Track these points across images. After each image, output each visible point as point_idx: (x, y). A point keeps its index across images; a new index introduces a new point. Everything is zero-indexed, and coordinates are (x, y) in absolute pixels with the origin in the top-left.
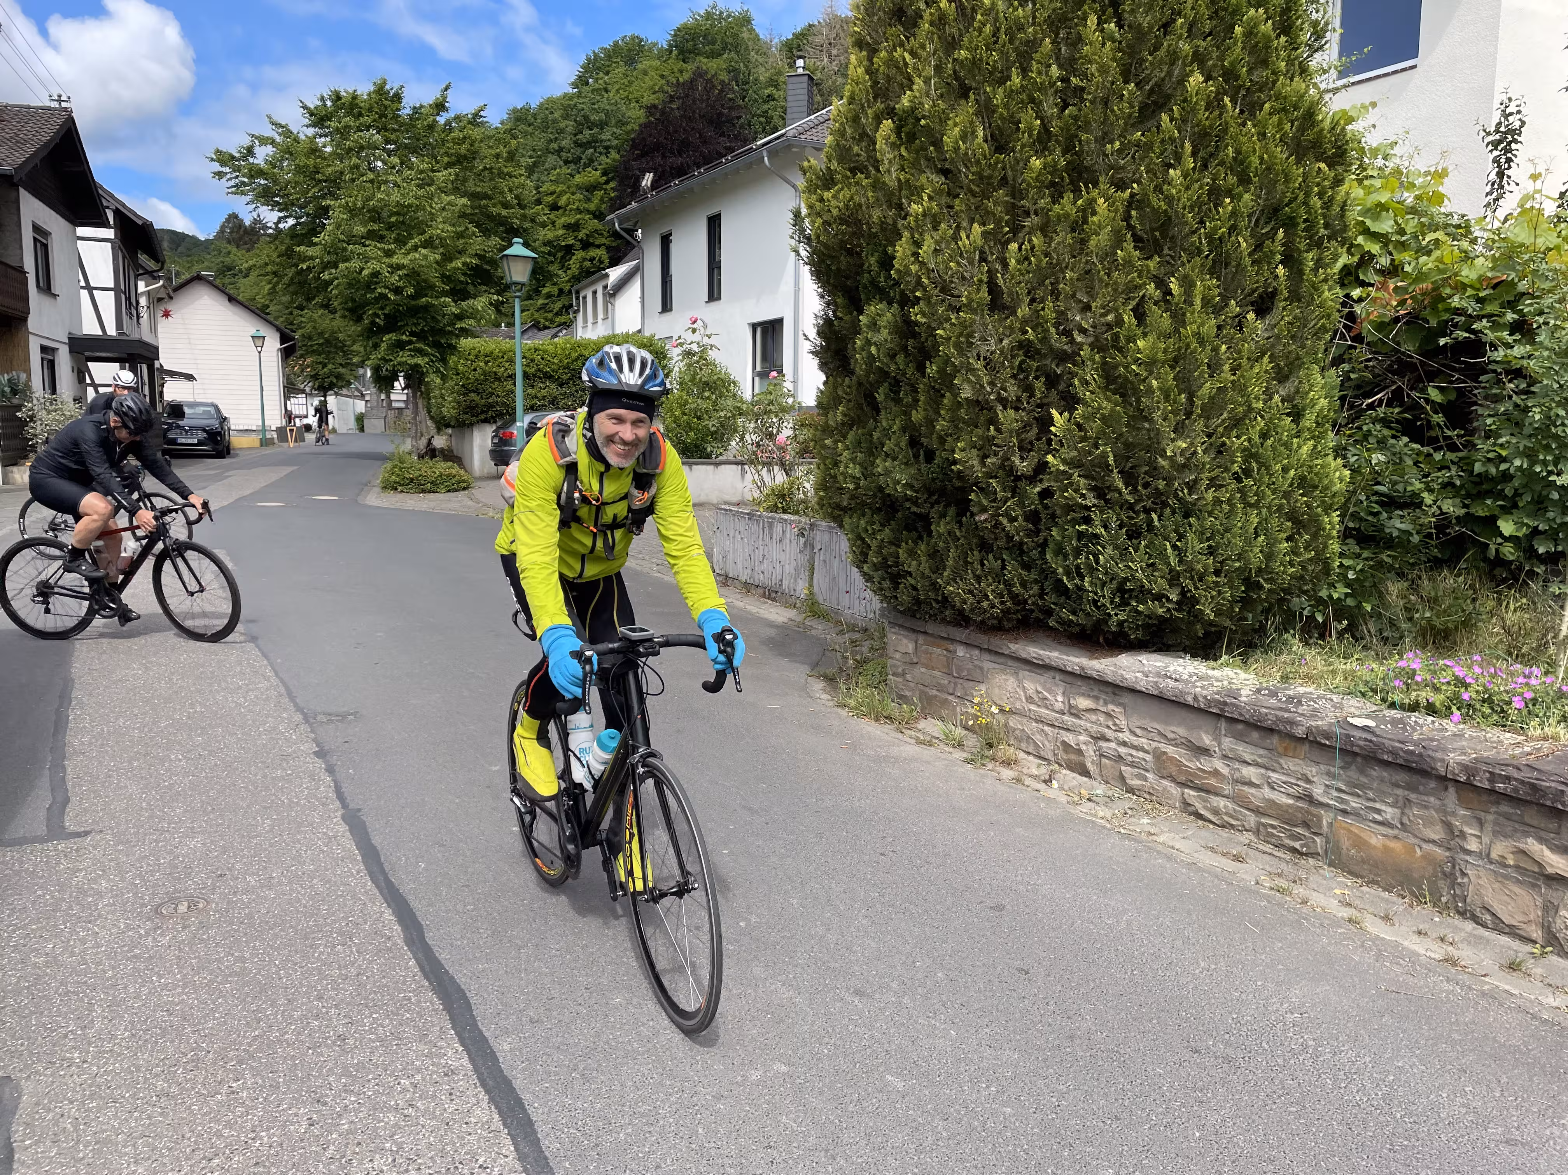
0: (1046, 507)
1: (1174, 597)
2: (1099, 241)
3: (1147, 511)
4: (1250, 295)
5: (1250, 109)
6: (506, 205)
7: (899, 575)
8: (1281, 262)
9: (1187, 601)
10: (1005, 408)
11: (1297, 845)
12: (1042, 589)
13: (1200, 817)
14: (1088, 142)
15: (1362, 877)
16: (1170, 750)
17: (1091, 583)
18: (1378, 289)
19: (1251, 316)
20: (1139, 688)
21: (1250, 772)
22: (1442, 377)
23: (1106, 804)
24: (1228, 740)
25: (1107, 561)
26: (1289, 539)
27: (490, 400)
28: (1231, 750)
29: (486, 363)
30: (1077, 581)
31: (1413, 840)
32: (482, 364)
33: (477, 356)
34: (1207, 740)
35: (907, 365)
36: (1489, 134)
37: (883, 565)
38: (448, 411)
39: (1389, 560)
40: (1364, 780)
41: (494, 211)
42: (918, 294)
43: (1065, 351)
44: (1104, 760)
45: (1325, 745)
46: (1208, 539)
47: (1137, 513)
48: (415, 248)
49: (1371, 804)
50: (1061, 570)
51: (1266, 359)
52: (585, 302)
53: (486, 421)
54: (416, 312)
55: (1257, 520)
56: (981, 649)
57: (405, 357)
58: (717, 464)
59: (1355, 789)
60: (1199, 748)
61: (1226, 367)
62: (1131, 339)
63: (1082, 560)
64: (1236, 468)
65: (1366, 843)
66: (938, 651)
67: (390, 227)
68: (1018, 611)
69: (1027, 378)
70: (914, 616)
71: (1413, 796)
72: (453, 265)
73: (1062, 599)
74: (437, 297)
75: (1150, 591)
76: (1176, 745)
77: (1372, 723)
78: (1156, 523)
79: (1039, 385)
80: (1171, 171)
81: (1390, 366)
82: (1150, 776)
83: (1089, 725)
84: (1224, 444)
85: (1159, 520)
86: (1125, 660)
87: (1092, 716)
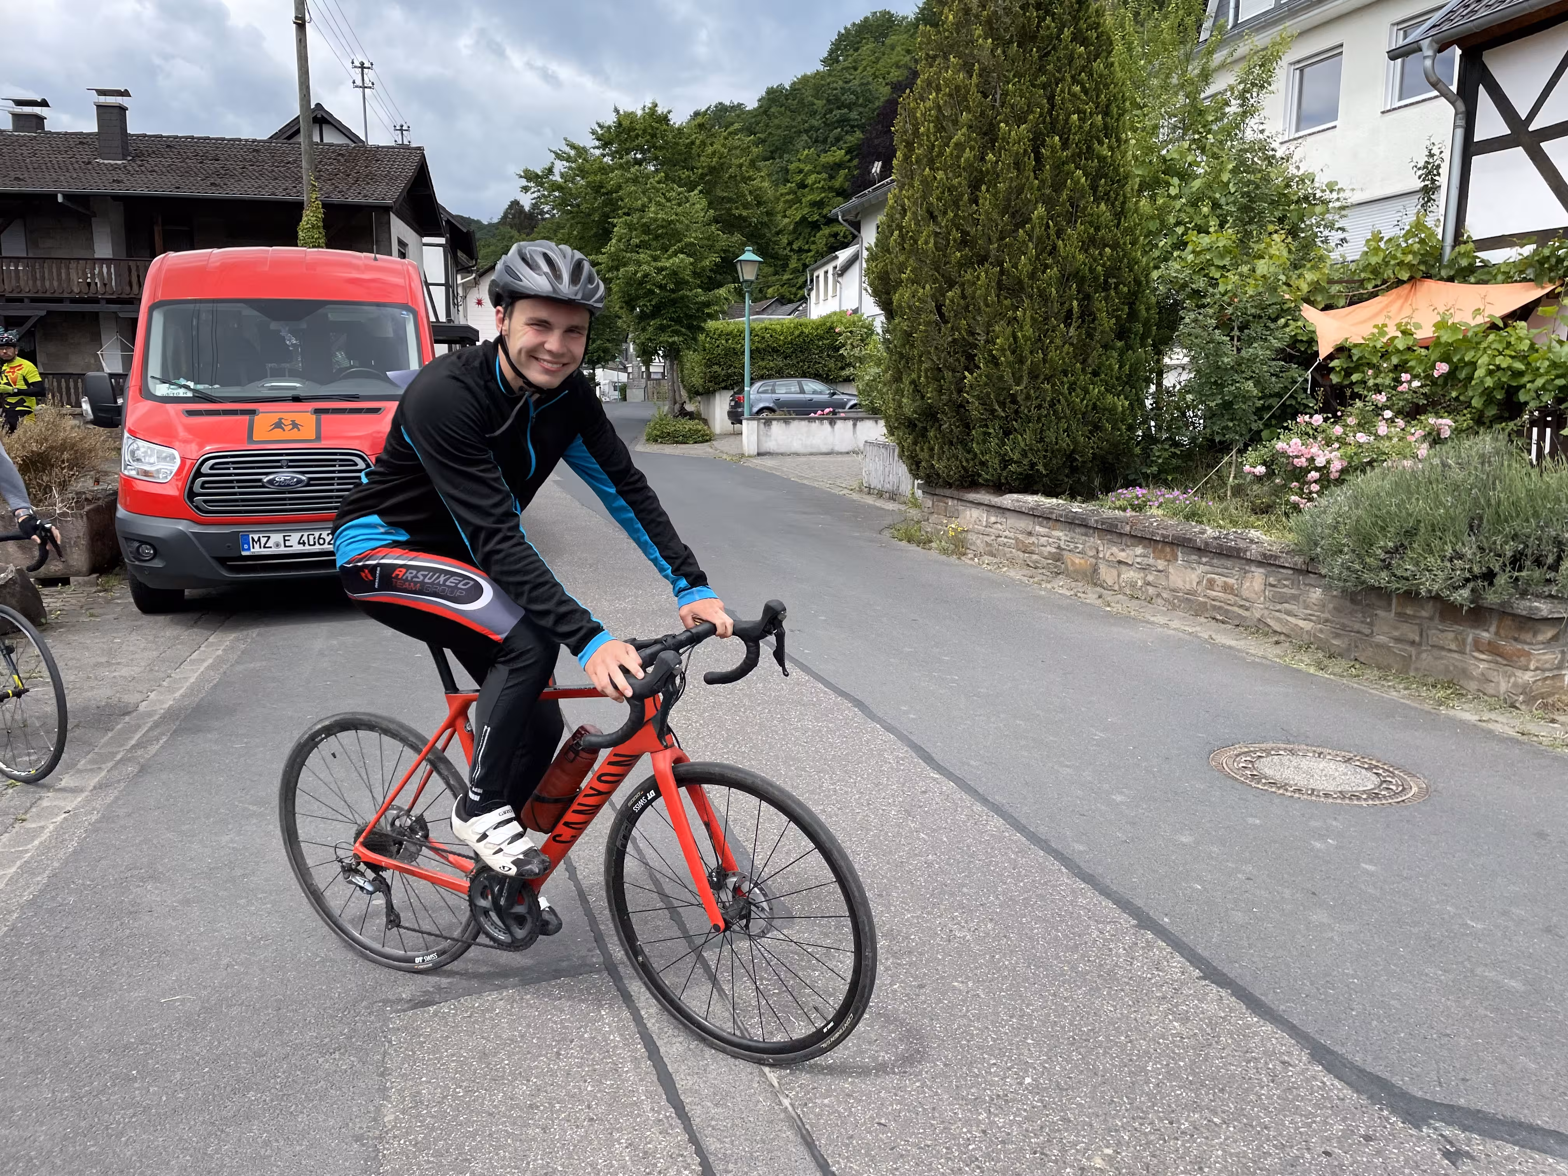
1: (1026, 463)
6: (746, 206)
11: (1054, 570)
12: (974, 463)
13: (1027, 565)
15: (1073, 578)
16: (1020, 536)
20: (1008, 507)
21: (1043, 540)
24: (1036, 526)
28: (1038, 531)
31: (1086, 558)
32: (723, 341)
33: (720, 335)
34: (1030, 528)
36: (1421, 168)
37: (911, 456)
38: (697, 381)
40: (1074, 534)
41: (736, 212)
45: (1060, 521)
48: (675, 254)
49: (1075, 545)
52: (818, 281)
53: (725, 388)
54: (675, 302)
56: (958, 499)
57: (664, 337)
59: (1072, 539)
60: (1028, 533)
65: (1074, 563)
66: (941, 503)
67: (657, 238)
69: (958, 356)
70: (930, 486)
71: (1087, 538)
72: (703, 263)
73: (983, 468)
74: (691, 290)
75: (1015, 460)
76: (1021, 534)
77: (1080, 510)
80: (1023, 257)
82: (1014, 551)
83: (994, 530)
86: (1007, 496)
87: (995, 526)
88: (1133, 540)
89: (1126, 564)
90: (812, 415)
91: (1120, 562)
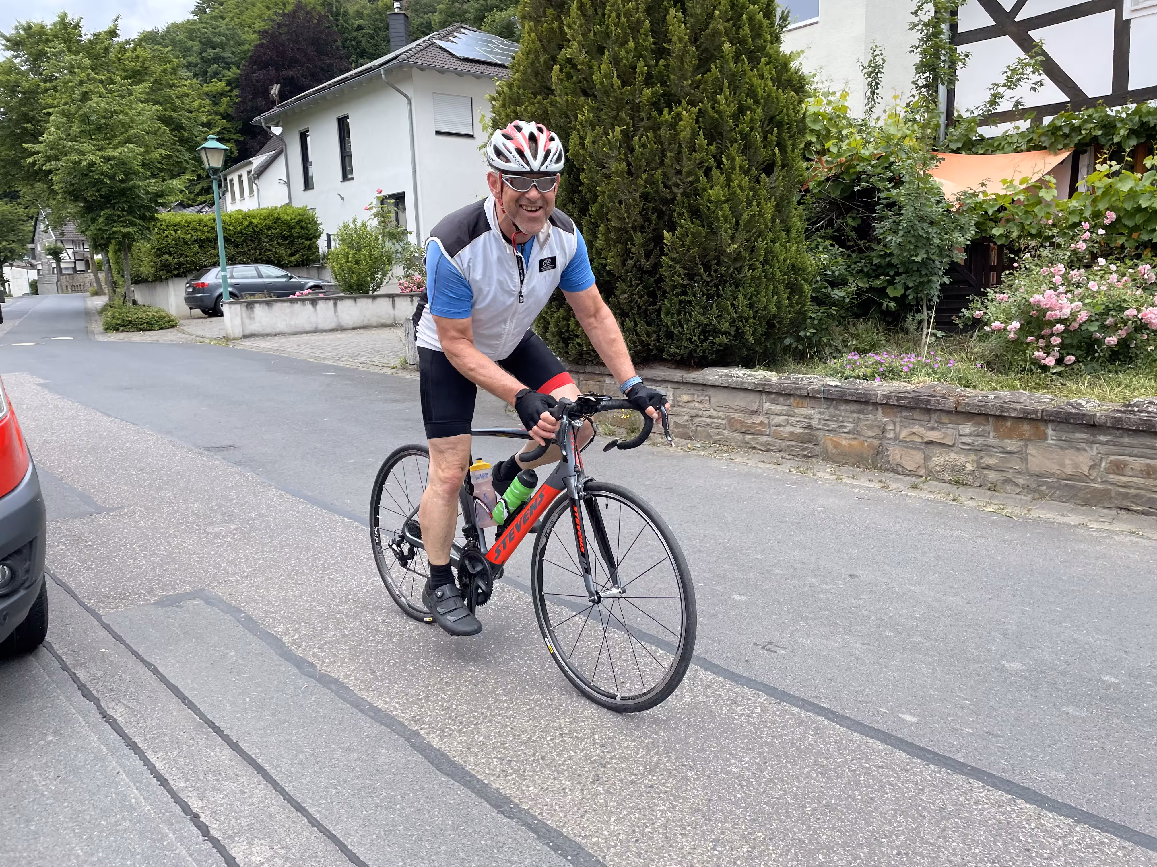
0: (659, 288)
1: (732, 333)
2: (684, 135)
3: (716, 286)
4: (762, 164)
5: (754, 60)
7: (569, 338)
8: (776, 146)
9: (739, 334)
10: (635, 231)
11: (806, 453)
12: (658, 336)
13: (754, 448)
14: (674, 79)
15: (839, 463)
16: (736, 416)
17: (688, 329)
18: (816, 162)
19: (763, 176)
20: (717, 384)
21: (779, 419)
22: (853, 211)
23: (703, 450)
24: (767, 404)
25: (696, 316)
26: (788, 298)
27: (181, 259)
28: (770, 409)
29: (176, 231)
30: (680, 328)
31: (862, 438)
32: (173, 232)
34: (755, 407)
35: (574, 209)
36: (865, 68)
37: (560, 333)
38: (145, 269)
39: (835, 312)
40: (837, 412)
42: (584, 167)
43: (667, 198)
44: (699, 428)
45: (818, 398)
46: (749, 299)
47: (711, 287)
48: (122, 143)
49: (841, 424)
50: (669, 323)
51: (773, 199)
52: (232, 185)
53: (178, 276)
54: (123, 193)
55: (772, 287)
57: (118, 227)
58: (374, 298)
59: (833, 418)
60: (752, 411)
61: (755, 203)
62: (704, 189)
63: (682, 316)
64: (762, 259)
65: (840, 444)
66: (592, 383)
67: (99, 128)
68: (643, 351)
69: (647, 213)
70: (578, 364)
71: (862, 416)
73: (670, 341)
74: (141, 180)
75: (720, 331)
76: (739, 413)
77: (839, 384)
78: (721, 292)
79: (654, 217)
80: (719, 96)
81: (825, 206)
82: (726, 432)
83: (688, 410)
84: (754, 246)
85: (723, 290)
86: (707, 371)
87: (691, 405)
88: (954, 418)
89: (942, 445)
90: (291, 296)
91: (929, 443)
